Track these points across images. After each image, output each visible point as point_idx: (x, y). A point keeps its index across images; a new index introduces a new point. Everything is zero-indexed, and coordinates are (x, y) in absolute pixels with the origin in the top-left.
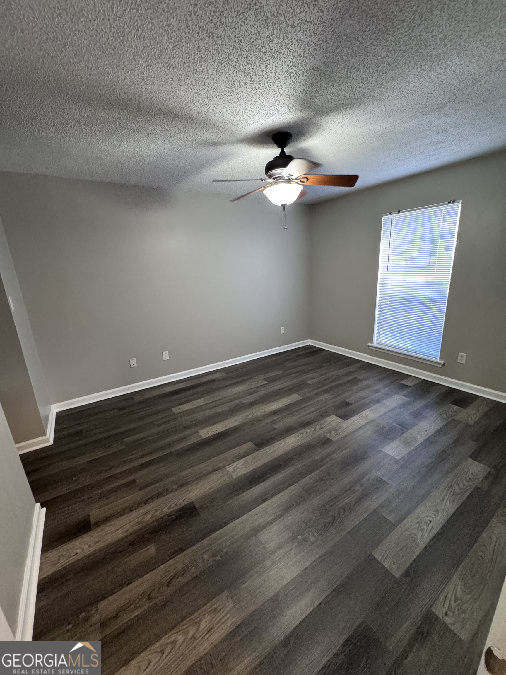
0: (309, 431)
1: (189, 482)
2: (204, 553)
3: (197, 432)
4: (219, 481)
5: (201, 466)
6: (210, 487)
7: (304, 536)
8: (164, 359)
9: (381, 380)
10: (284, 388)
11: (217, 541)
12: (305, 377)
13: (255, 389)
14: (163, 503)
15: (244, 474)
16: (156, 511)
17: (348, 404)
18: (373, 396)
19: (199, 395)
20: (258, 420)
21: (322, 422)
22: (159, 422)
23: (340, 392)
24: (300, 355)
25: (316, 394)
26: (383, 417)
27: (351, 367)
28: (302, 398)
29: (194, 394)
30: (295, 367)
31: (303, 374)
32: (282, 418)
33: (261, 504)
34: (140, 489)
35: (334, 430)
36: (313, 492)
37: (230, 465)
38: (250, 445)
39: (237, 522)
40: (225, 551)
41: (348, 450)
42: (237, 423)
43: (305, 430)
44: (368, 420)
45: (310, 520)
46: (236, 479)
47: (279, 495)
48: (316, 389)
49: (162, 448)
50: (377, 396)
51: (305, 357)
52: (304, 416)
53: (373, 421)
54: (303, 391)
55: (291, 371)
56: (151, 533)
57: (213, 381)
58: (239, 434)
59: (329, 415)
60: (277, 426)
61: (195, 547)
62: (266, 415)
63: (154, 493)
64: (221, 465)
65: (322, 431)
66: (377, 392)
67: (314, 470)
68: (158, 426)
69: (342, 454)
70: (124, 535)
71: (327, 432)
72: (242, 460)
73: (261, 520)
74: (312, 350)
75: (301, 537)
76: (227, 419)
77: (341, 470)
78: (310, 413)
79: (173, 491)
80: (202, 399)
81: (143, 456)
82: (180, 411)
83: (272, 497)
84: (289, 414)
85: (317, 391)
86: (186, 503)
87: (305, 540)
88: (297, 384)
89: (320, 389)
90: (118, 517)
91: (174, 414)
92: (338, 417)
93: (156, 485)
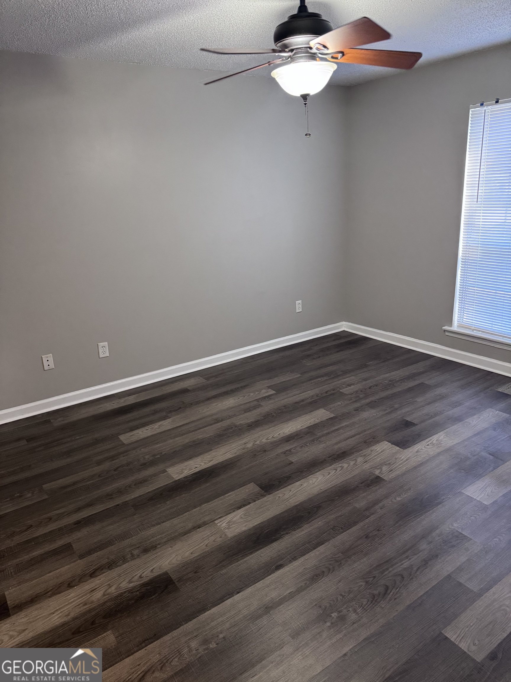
0: (345, 465)
1: (159, 544)
2: (189, 639)
3: (165, 471)
4: (206, 542)
5: (175, 521)
6: (192, 551)
7: (340, 614)
8: (101, 356)
9: (463, 387)
10: (303, 401)
11: (208, 624)
12: (337, 383)
13: (256, 403)
14: (119, 576)
15: (245, 531)
16: (110, 586)
17: (408, 424)
18: (450, 413)
19: (164, 414)
20: (264, 450)
21: (367, 451)
22: (99, 458)
23: (396, 406)
24: (328, 348)
25: (356, 410)
26: (466, 443)
27: (414, 366)
28: (332, 415)
29: (155, 412)
30: (320, 368)
31: (333, 378)
32: (302, 447)
33: (273, 572)
34: (81, 557)
35: (386, 465)
36: (354, 554)
37: (222, 519)
38: (252, 488)
39: (237, 597)
40: (221, 636)
41: (409, 494)
42: (229, 456)
43: (340, 465)
44: (441, 449)
45: (350, 592)
46: (231, 538)
47: (302, 559)
48: (355, 401)
49: (110, 496)
50: (456, 411)
51: (338, 352)
52: (337, 444)
53: (448, 450)
54: (335, 404)
55: (313, 373)
56: (105, 617)
57: (185, 391)
58: (234, 472)
59: (378, 442)
60: (293, 459)
61: (175, 633)
62: (275, 442)
63: (105, 561)
64: (207, 519)
65: (367, 466)
66: (456, 406)
67: (355, 523)
68: (99, 463)
69: (398, 499)
70: (63, 620)
71: (376, 468)
72: (239, 511)
73: (274, 594)
74: (349, 339)
75: (336, 614)
76: (212, 450)
77: (397, 522)
78: (347, 439)
79: (133, 557)
80: (169, 420)
81: (79, 510)
82: (134, 439)
83: (290, 562)
84: (313, 441)
85: (357, 405)
86: (155, 574)
87: (342, 618)
88: (326, 395)
89: (364, 402)
90: (50, 597)
91: (124, 444)
92: (392, 444)
93: (105, 551)
